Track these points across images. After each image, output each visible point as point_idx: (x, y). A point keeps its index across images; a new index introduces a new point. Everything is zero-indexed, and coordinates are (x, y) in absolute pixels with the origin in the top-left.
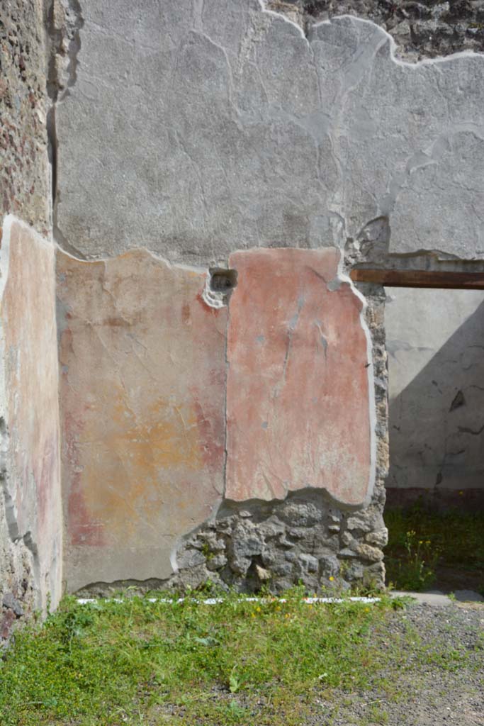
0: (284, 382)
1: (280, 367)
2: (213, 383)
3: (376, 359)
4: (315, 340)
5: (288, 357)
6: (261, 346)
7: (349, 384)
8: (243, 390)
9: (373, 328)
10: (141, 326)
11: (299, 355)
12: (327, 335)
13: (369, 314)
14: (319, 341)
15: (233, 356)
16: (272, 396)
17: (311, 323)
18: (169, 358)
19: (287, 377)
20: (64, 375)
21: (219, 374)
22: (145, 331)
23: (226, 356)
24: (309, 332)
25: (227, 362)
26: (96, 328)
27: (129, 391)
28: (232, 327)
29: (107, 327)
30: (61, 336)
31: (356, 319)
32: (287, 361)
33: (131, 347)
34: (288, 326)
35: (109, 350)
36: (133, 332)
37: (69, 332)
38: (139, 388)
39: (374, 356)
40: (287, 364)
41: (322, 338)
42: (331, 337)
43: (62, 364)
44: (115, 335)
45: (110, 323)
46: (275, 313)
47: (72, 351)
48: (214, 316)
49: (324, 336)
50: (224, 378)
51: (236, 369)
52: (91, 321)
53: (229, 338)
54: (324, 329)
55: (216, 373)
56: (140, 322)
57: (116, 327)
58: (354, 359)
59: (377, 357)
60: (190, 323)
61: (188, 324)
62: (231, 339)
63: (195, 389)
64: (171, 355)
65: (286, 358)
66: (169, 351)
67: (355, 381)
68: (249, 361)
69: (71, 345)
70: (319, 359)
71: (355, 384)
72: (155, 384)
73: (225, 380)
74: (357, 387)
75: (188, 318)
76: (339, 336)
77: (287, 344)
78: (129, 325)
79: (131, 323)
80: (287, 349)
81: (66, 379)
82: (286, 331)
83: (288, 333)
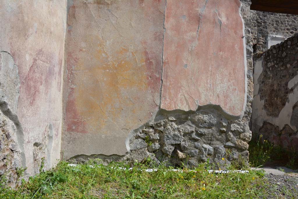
0: (197, 42)
1: (195, 33)
2: (155, 39)
3: (247, 35)
4: (214, 20)
5: (200, 28)
6: (184, 21)
7: (233, 47)
8: (173, 45)
9: (245, 18)
10: (115, 5)
11: (206, 28)
12: (222, 18)
13: (243, 10)
14: (217, 21)
15: (168, 25)
16: (190, 50)
17: (212, 11)
18: (130, 24)
19: (198, 40)
20: (69, 31)
21: (159, 35)
22: (117, 8)
23: (164, 25)
24: (211, 16)
25: (164, 28)
26: (89, 5)
27: (106, 42)
28: (167, 9)
29: (95, 5)
30: (69, 9)
31: (237, 11)
32: (199, 30)
33: (108, 16)
34: (199, 12)
35: (96, 18)
36: (110, 8)
37: (74, 7)
38: (112, 40)
39: (246, 33)
40: (199, 32)
41: (219, 19)
42: (224, 19)
43: (68, 25)
44: (99, 9)
45: (97, 3)
46: (192, 4)
47: (75, 18)
48: (158, 2)
49: (220, 19)
50: (162, 37)
51: (169, 33)
52: (87, 1)
53: (166, 15)
54: (219, 15)
55: (158, 34)
56: (115, 3)
57: (101, 5)
58: (236, 33)
59: (247, 34)
60: (144, 5)
61: (142, 6)
62: (167, 16)
63: (145, 43)
64: (132, 23)
65: (198, 29)
66: (131, 20)
67: (237, 45)
68: (177, 29)
69: (74, 14)
70: (217, 31)
71: (237, 47)
72: (121, 38)
73: (163, 39)
74: (237, 48)
75: (143, 3)
76: (228, 19)
77: (199, 21)
78: (108, 4)
79: (109, 3)
80: (199, 24)
81: (70, 33)
82: (199, 14)
83: (200, 15)
